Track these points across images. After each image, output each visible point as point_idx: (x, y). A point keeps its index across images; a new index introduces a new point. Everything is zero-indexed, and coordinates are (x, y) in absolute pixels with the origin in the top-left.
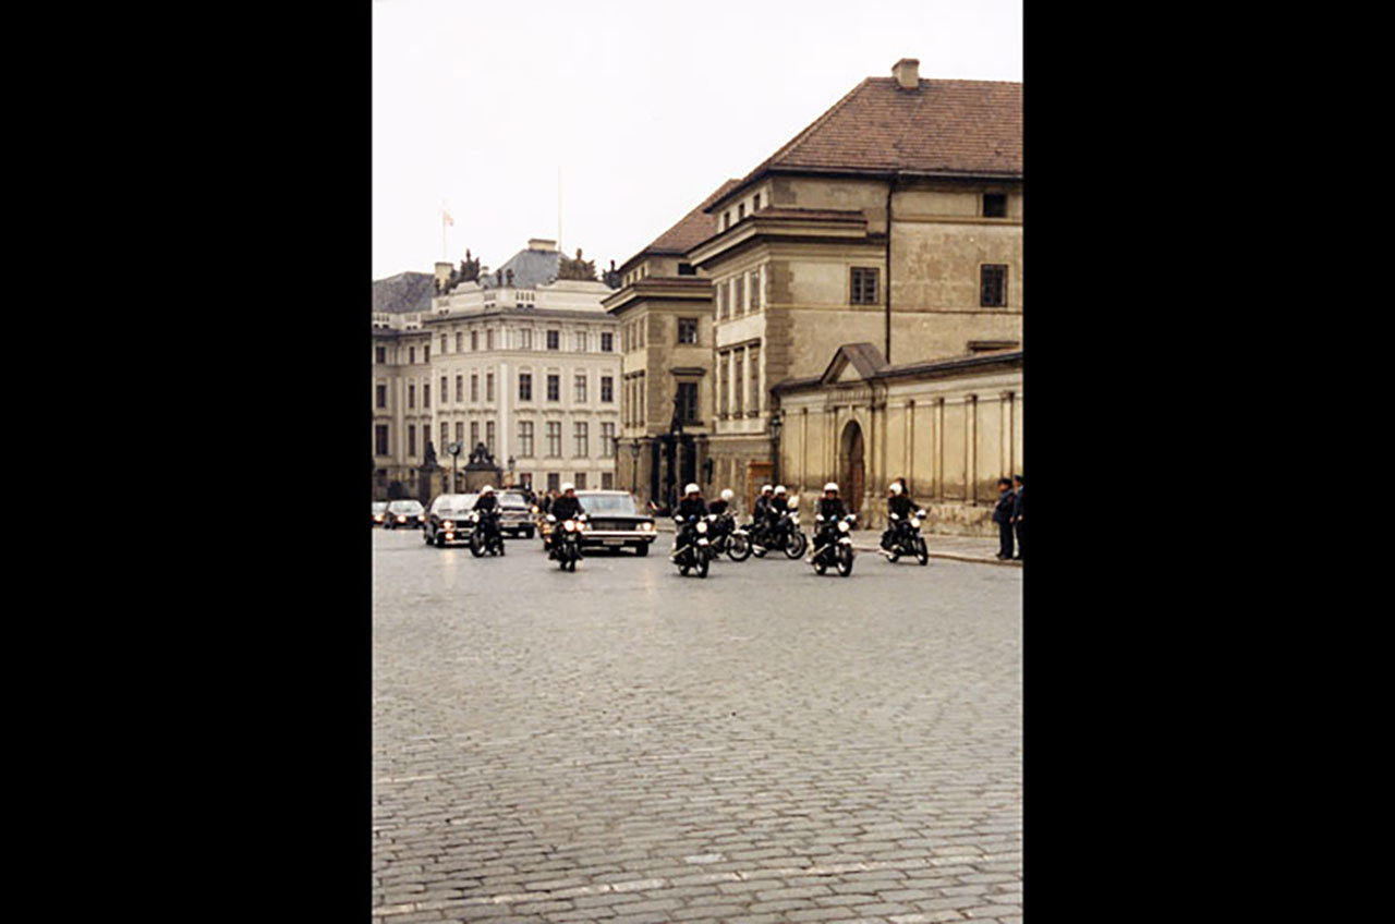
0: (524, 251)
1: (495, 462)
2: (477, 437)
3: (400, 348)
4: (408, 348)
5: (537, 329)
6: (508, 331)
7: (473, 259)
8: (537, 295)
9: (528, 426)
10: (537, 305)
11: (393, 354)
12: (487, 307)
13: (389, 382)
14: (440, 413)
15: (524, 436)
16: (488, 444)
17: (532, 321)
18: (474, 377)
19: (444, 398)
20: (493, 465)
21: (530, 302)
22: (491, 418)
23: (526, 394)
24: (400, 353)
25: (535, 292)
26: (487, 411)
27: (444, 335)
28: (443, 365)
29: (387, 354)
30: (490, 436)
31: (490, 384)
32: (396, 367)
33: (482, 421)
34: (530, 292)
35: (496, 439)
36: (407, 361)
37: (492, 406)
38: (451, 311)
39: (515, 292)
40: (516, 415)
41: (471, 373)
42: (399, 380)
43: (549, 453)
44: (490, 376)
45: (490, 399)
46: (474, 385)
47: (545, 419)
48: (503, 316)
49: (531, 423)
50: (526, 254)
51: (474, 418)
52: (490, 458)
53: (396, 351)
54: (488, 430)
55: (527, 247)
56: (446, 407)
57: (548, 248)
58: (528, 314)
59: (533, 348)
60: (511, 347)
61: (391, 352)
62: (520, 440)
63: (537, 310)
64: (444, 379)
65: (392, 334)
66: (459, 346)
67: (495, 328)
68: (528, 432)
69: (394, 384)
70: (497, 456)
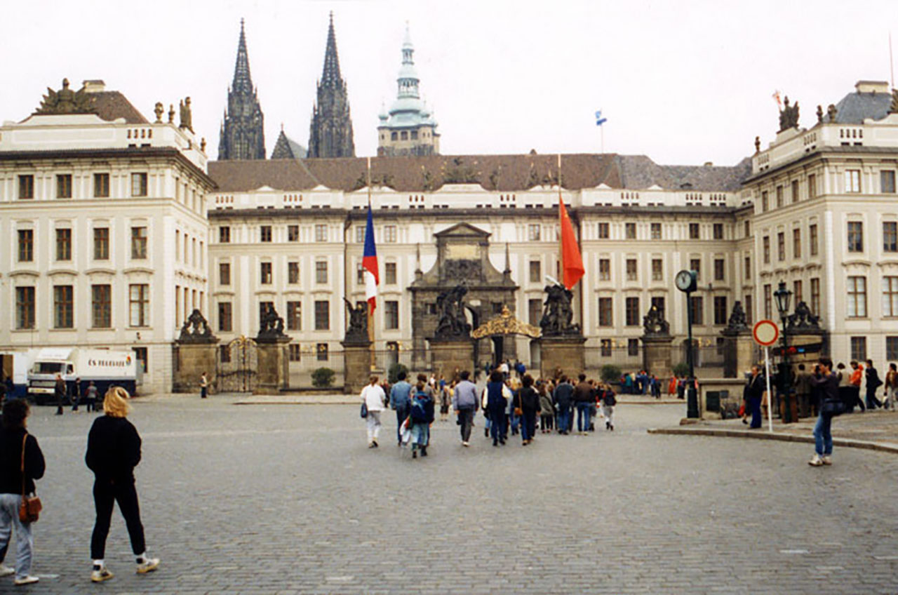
0: (850, 95)
1: (820, 324)
2: (801, 297)
3: (737, 224)
4: (743, 222)
5: (867, 170)
6: (831, 173)
7: (791, 105)
8: (865, 130)
9: (859, 282)
10: (866, 142)
11: (730, 229)
12: (808, 150)
13: (726, 257)
14: (763, 275)
15: (855, 293)
16: (813, 304)
17: (860, 160)
18: (796, 231)
19: (767, 260)
20: (818, 328)
21: (858, 140)
22: (815, 274)
23: (857, 246)
24: (737, 229)
25: (861, 128)
26: (810, 267)
27: (765, 193)
28: (766, 223)
29: (725, 230)
30: (815, 296)
31: (813, 236)
32: (734, 242)
33: (805, 278)
34: (858, 129)
35: (822, 298)
36: (743, 235)
37: (817, 261)
38: (770, 167)
39: (838, 128)
40: (844, 269)
41: (793, 227)
42: (737, 254)
43: (887, 313)
44: (813, 227)
45: (814, 253)
46: (797, 241)
47: (881, 273)
48: (824, 156)
49: (864, 278)
50: (854, 97)
51: (798, 277)
52: (815, 320)
53: (733, 227)
54: (813, 288)
55: (854, 90)
56: (769, 269)
57: (879, 90)
58: (857, 152)
59: (864, 192)
60: (836, 192)
61: (728, 226)
62: (851, 298)
63: (866, 148)
64: (766, 238)
65: (730, 211)
66: (779, 201)
67: (816, 172)
68: (860, 289)
69: (732, 258)
70: (822, 317)
